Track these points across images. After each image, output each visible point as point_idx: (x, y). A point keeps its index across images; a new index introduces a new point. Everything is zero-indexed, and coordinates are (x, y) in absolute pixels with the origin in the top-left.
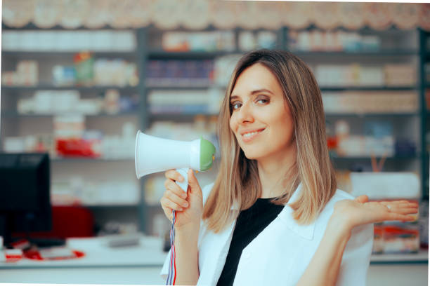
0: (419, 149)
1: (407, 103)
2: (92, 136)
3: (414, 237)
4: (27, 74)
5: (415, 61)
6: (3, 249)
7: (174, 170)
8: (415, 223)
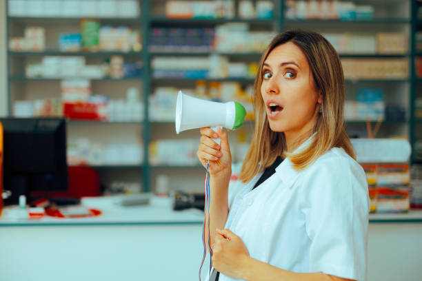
0: (408, 115)
1: (398, 70)
2: (97, 100)
3: (405, 198)
4: (34, 40)
5: (407, 29)
6: (25, 208)
7: (209, 128)
8: (405, 185)
